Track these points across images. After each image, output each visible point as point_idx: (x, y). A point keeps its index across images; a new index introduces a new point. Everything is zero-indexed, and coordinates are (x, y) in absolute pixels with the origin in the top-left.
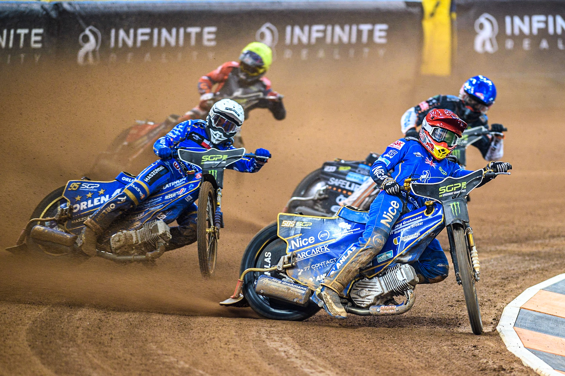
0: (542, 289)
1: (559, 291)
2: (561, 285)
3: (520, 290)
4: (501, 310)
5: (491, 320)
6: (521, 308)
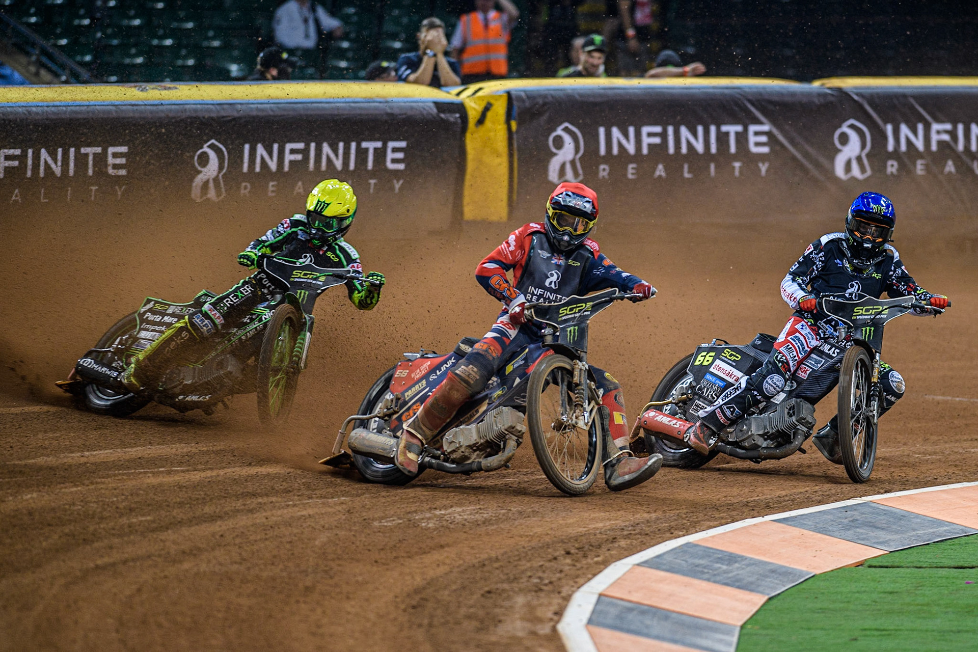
0: (638, 565)
1: (664, 567)
2: (669, 558)
3: (602, 567)
4: (567, 599)
5: (550, 615)
6: (600, 595)
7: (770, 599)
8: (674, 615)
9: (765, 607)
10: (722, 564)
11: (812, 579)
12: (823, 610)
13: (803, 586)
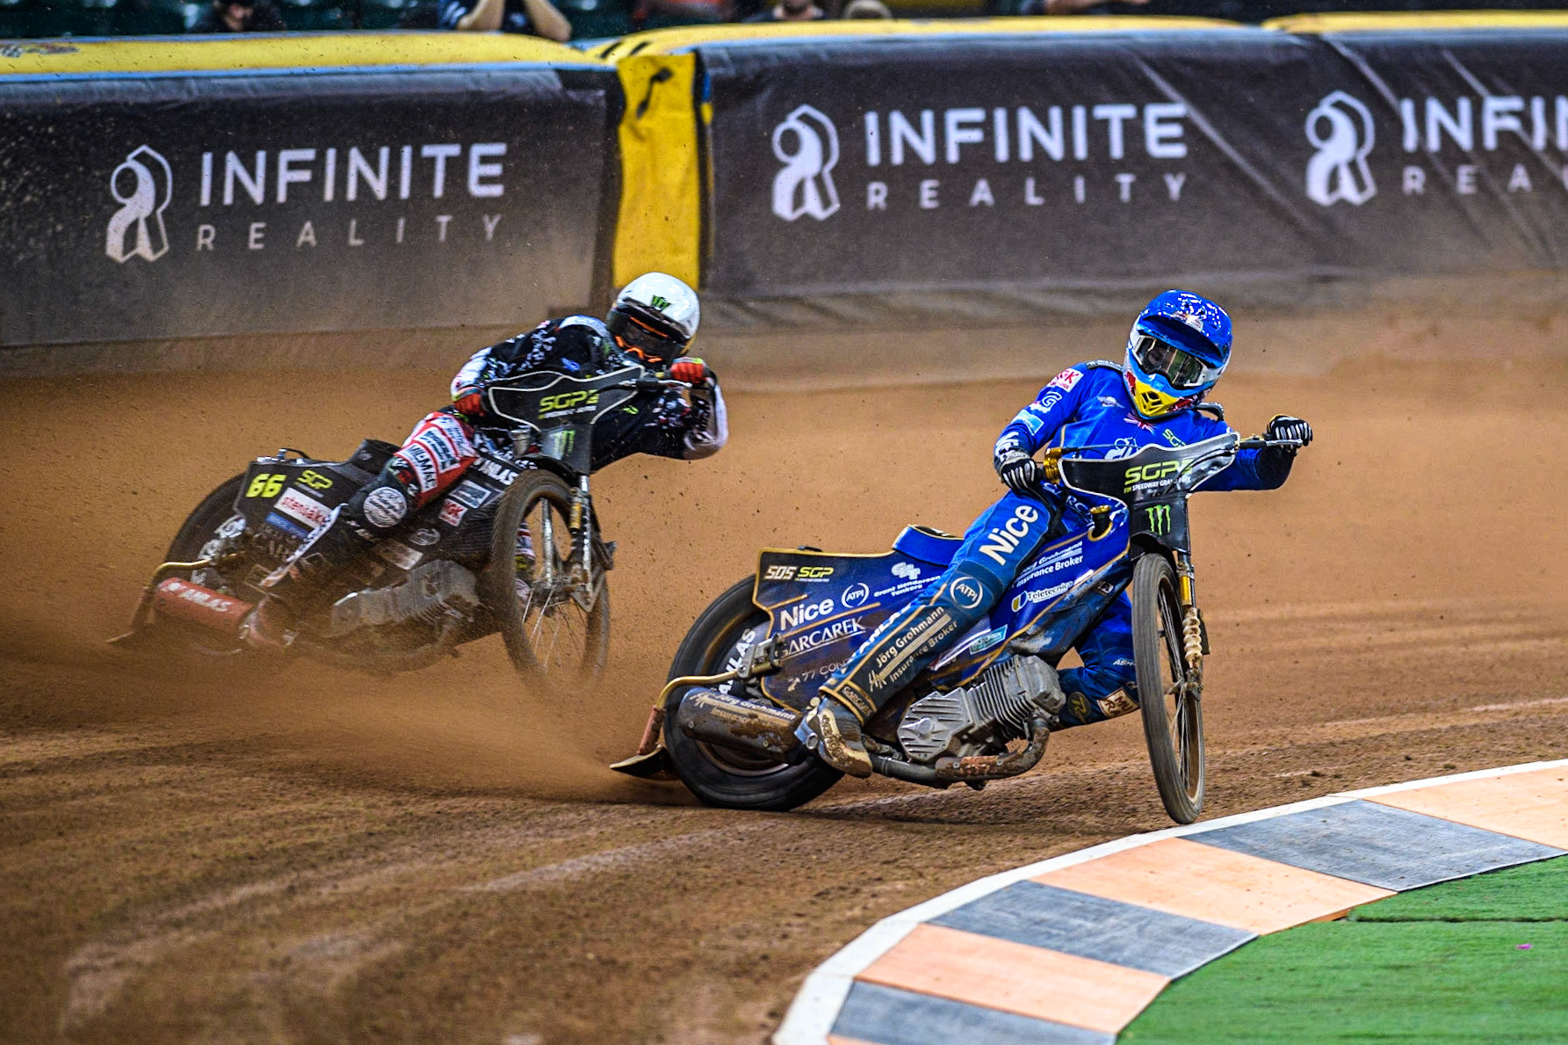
0: (928, 922)
1: (978, 926)
2: (985, 909)
3: (860, 927)
5: (761, 1017)
6: (856, 979)
7: (1173, 982)
8: (993, 1014)
9: (1162, 999)
10: (1086, 919)
11: (1254, 944)
12: (1269, 1002)
13: (1234, 957)
